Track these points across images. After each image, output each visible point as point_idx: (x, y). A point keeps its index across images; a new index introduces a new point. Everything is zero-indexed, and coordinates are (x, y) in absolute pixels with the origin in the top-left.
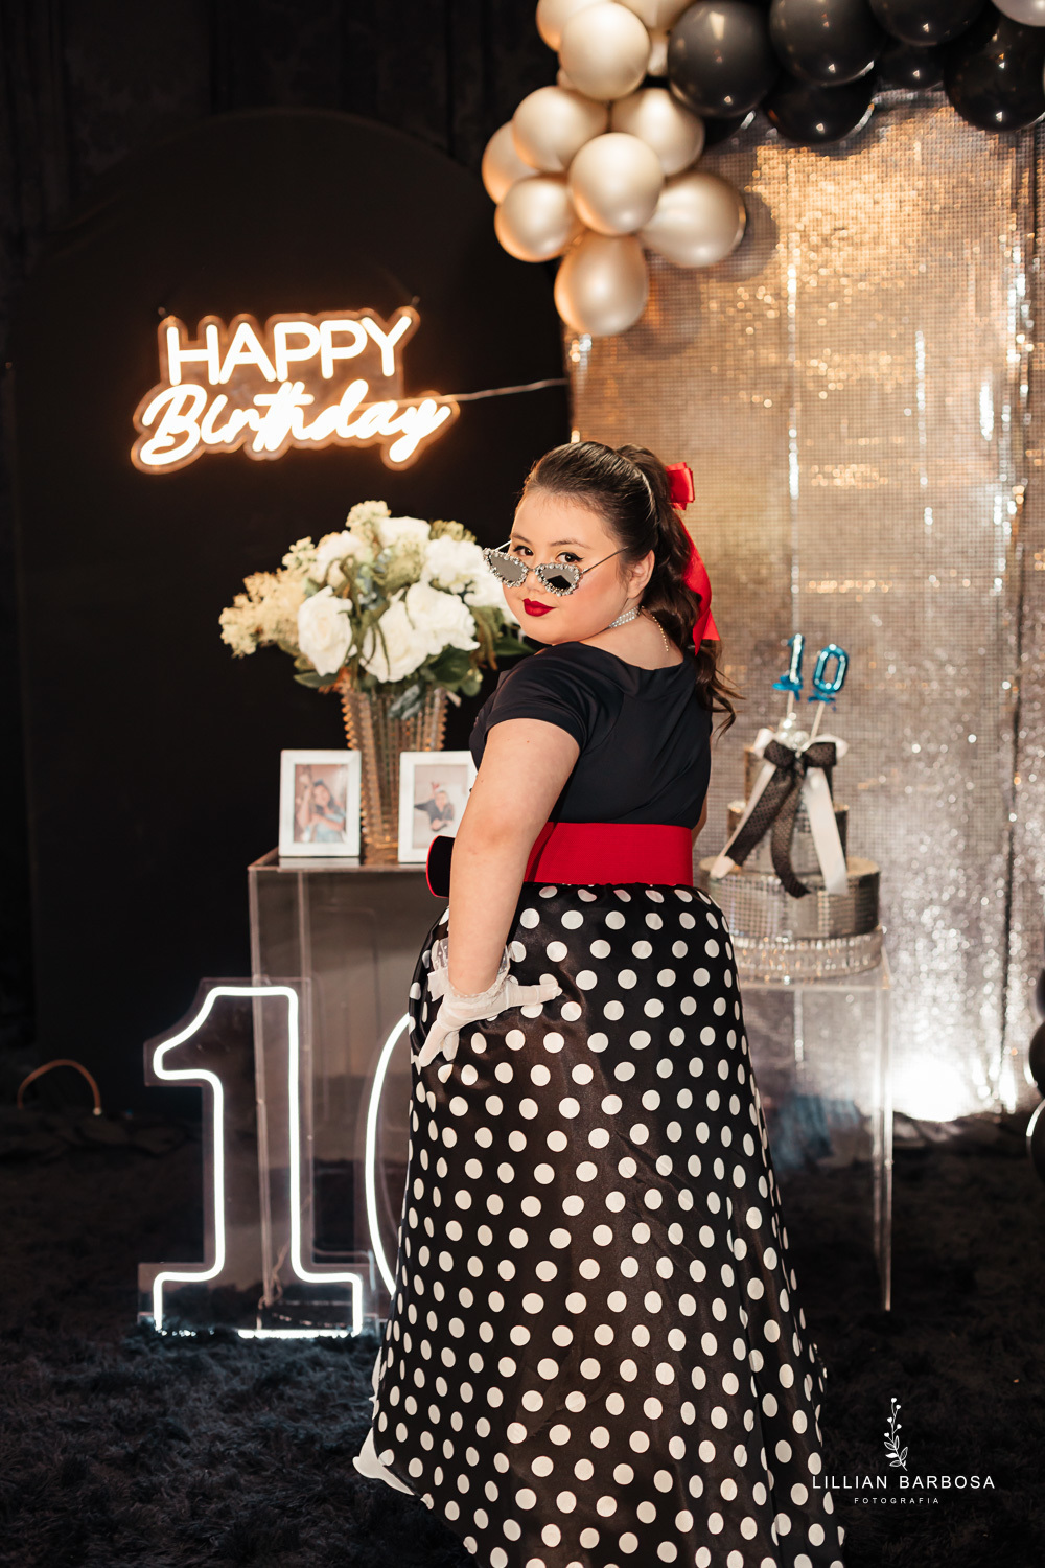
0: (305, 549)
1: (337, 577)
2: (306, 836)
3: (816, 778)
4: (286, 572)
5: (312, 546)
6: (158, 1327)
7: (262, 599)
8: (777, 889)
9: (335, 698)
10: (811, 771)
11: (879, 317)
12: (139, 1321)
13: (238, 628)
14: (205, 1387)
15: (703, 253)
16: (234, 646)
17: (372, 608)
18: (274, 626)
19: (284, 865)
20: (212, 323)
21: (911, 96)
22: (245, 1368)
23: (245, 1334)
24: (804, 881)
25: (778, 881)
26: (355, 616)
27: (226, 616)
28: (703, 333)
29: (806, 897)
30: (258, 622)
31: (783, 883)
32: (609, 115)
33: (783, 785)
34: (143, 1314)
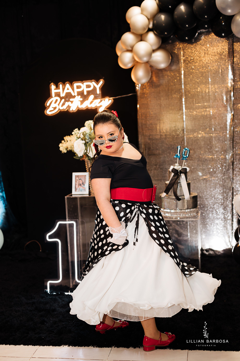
0: (77, 131)
1: (82, 136)
2: (78, 190)
3: (183, 176)
4: (73, 136)
5: (78, 130)
6: (49, 292)
7: (67, 141)
8: (175, 199)
9: (84, 161)
10: (182, 174)
11: (201, 78)
12: (45, 291)
13: (63, 147)
14: (57, 303)
15: (163, 66)
16: (62, 151)
17: (89, 142)
18: (70, 147)
19: (73, 196)
22: (65, 300)
23: (66, 293)
24: (180, 197)
25: (175, 197)
26: (86, 144)
27: (60, 145)
29: (181, 201)
30: (67, 146)
31: (176, 198)
32: (141, 37)
33: (176, 177)
34: (46, 290)
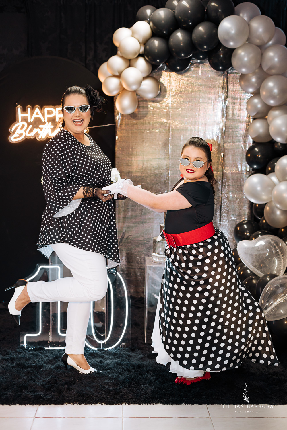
6: (25, 347)
12: (21, 346)
14: (40, 359)
20: (29, 107)
21: (199, 61)
22: (49, 355)
28: (149, 114)
32: (130, 63)
